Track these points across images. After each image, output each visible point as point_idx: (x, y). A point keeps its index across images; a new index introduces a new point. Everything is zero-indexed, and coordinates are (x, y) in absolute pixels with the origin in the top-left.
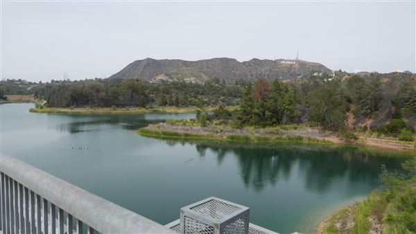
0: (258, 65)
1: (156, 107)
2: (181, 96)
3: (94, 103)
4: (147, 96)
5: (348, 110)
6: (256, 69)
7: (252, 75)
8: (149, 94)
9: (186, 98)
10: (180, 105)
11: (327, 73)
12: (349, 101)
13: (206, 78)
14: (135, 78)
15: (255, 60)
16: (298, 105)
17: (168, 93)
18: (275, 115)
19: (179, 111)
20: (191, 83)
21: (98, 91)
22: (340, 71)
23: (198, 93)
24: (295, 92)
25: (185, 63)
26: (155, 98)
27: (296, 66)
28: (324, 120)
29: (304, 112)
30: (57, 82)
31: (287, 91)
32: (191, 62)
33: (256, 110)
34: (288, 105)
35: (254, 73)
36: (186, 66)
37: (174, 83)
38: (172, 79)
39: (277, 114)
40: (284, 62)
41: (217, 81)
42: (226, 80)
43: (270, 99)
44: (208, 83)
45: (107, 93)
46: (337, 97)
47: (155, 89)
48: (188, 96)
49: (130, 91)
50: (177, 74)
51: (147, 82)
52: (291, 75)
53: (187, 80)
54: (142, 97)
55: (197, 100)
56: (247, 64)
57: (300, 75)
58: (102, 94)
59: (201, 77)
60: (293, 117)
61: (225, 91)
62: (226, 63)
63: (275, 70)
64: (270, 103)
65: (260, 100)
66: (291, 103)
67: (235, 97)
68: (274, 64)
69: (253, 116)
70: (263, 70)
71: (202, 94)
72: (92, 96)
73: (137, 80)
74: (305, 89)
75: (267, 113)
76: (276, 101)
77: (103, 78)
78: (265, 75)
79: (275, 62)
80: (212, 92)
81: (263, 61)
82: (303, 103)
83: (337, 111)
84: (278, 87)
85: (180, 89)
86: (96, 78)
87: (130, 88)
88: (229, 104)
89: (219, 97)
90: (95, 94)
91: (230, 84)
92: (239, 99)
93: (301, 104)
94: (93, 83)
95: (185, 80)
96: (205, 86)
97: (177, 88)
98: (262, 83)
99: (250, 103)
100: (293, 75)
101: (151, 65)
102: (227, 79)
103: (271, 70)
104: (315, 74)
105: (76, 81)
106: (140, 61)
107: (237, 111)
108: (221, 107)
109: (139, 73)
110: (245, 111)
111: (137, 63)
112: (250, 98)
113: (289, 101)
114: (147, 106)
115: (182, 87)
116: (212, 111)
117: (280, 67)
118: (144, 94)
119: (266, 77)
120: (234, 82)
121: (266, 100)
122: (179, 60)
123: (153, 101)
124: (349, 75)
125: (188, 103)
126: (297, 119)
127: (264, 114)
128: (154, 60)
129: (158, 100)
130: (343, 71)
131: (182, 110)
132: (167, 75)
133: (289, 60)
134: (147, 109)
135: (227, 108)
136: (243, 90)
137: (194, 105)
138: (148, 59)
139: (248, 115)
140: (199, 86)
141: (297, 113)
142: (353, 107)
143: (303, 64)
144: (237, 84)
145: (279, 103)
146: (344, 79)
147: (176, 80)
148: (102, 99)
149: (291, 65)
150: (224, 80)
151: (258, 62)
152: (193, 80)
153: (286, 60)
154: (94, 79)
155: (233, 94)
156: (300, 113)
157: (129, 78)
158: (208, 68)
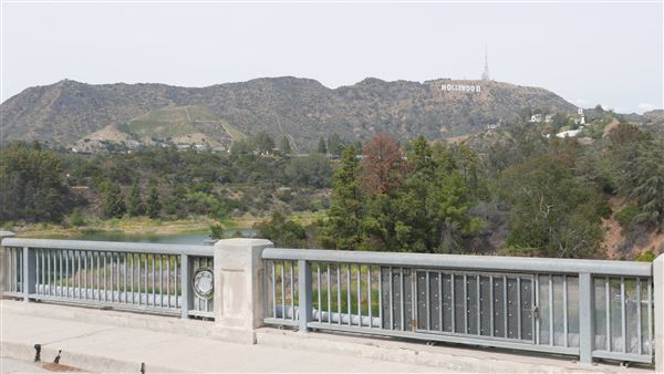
0: (380, 94)
1: (93, 221)
2: (165, 189)
4: (64, 191)
5: (607, 213)
6: (375, 107)
7: (364, 125)
8: (72, 183)
9: (180, 194)
10: (163, 213)
11: (564, 114)
12: (608, 190)
13: (235, 135)
14: (29, 137)
15: (370, 82)
16: (482, 204)
17: (127, 181)
18: (419, 231)
19: (161, 231)
20: (192, 150)
22: (599, 108)
23: (214, 180)
24: (473, 170)
25: (175, 93)
26: (88, 196)
27: (484, 97)
28: (546, 241)
29: (496, 222)
31: (452, 167)
32: (193, 91)
33: (371, 222)
34: (455, 204)
35: (369, 118)
36: (178, 103)
37: (141, 152)
38: (137, 138)
39: (428, 231)
40: (450, 87)
41: (268, 143)
42: (291, 139)
43: (406, 189)
44: (242, 149)
46: (578, 179)
47: (91, 171)
48: (186, 186)
49: (16, 177)
50: (151, 124)
51: (63, 150)
52: (472, 122)
53: (182, 142)
54: (52, 193)
55: (210, 199)
56: (350, 94)
57: (494, 121)
59: (220, 132)
60: (468, 237)
61: (289, 170)
62: (292, 90)
63: (427, 108)
64: (406, 201)
65: (379, 194)
66: (461, 199)
67: (319, 186)
68: (424, 91)
69: (364, 236)
70: (394, 111)
71: (227, 180)
73: (38, 146)
74: (499, 160)
75: (400, 227)
76: (423, 194)
78: (399, 126)
79: (427, 86)
80: (254, 174)
81: (393, 83)
82: (495, 198)
83: (575, 217)
84: (427, 162)
85: (162, 166)
87: (17, 168)
88: (302, 208)
89: (274, 188)
91: (305, 150)
92: (327, 193)
93: (488, 200)
95: (176, 140)
96: (234, 157)
97: (154, 166)
98: (384, 151)
99: (355, 202)
100: (477, 122)
101: (76, 98)
102: (296, 136)
103: (415, 110)
104: (534, 119)
106: (41, 90)
107: (321, 224)
108: (276, 216)
109: (39, 125)
110: (340, 224)
111: (33, 96)
112: (354, 189)
113: (456, 194)
114: (68, 220)
115: (168, 162)
116: (255, 227)
117: (440, 99)
118: (56, 185)
120: (315, 144)
121: (397, 192)
122: (156, 86)
123: (84, 203)
124: (621, 118)
125: (187, 208)
126: (478, 241)
127: (392, 232)
128: (83, 86)
129: (100, 202)
130: (605, 108)
131: (169, 228)
132: (122, 128)
133: (463, 83)
134: (66, 226)
135: (295, 218)
136: (339, 166)
137: (203, 212)
138: (67, 84)
139: (349, 234)
140: (216, 159)
141: (478, 224)
142: (618, 206)
143: (501, 93)
144: (325, 151)
145: (430, 201)
146: (607, 130)
147: (148, 141)
149: (469, 95)
150: (286, 141)
151: (381, 89)
152: (199, 141)
153: (456, 82)
155: (312, 179)
156: (485, 224)
157: (10, 138)
158: (240, 105)
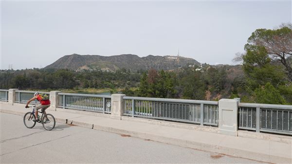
0: (152, 59)
1: (81, 89)
2: (99, 81)
3: (34, 86)
4: (74, 81)
5: (207, 89)
6: (151, 62)
7: (148, 67)
8: (76, 79)
9: (103, 82)
10: (98, 87)
11: (197, 65)
12: (208, 83)
13: (117, 68)
14: (65, 68)
15: (150, 56)
16: (177, 86)
17: (90, 79)
18: (162, 93)
19: (98, 92)
20: (106, 72)
21: (37, 78)
22: (206, 64)
23: (111, 79)
24: (175, 78)
25: (102, 58)
26: (80, 82)
27: (178, 61)
28: (192, 96)
29: (180, 91)
30: (3, 71)
31: (170, 77)
32: (106, 57)
33: (150, 90)
34: (170, 86)
35: (150, 65)
36: (103, 60)
37: (93, 72)
38: (92, 69)
39: (164, 93)
40: (170, 58)
41: (125, 71)
42: (130, 70)
43: (159, 82)
44: (118, 72)
45: (44, 79)
46: (200, 81)
47: (81, 76)
48: (104, 81)
49: (62, 78)
50: (96, 65)
51: (73, 71)
53: (103, 70)
54: (71, 82)
55: (110, 84)
56: (145, 59)
57: (180, 66)
58: (41, 80)
59: (113, 67)
60: (173, 94)
61: (130, 77)
62: (131, 58)
63: (164, 63)
64: (158, 85)
65: (152, 83)
66: (172, 85)
67: (137, 81)
68: (163, 59)
69: (148, 94)
70: (156, 63)
71: (114, 79)
72: (33, 82)
73: (67, 70)
74: (181, 76)
75: (157, 92)
76: (163, 84)
77: (40, 68)
78: (157, 67)
79: (164, 57)
80: (121, 78)
81: (156, 56)
82: (180, 85)
83: (199, 90)
84: (164, 76)
85: (98, 76)
86: (34, 68)
87: (62, 75)
88: (133, 86)
89: (126, 82)
90: (35, 80)
91: (133, 72)
92: (139, 83)
93: (178, 85)
94: (32, 71)
95: (102, 69)
96: (116, 74)
97: (96, 75)
98: (153, 72)
99: (146, 85)
100: (176, 66)
101: (77, 59)
102: (132, 69)
103: (161, 63)
104: (190, 66)
105: (18, 70)
106: (68, 56)
107: (137, 90)
108: (126, 88)
109: (68, 65)
110: (142, 91)
111: (66, 58)
112: (146, 82)
114: (75, 88)
115: (100, 74)
116: (121, 91)
117: (167, 61)
118: (72, 80)
119: (158, 67)
120: (136, 71)
121: (156, 83)
122: (97, 56)
123: (79, 84)
124: (211, 66)
125: (104, 86)
126: (176, 95)
127: (155, 93)
128: (79, 56)
129: (83, 84)
131: (100, 91)
132: (89, 66)
133: (173, 57)
134: (74, 90)
135: (131, 89)
136: (142, 76)
137: (108, 87)
138: (75, 55)
139: (144, 93)
140: (112, 74)
141: (176, 91)
142: (210, 87)
143: (182, 59)
144: (139, 73)
145: (164, 85)
146: (208, 68)
147: (95, 69)
148: (40, 84)
149: (174, 60)
150: (129, 70)
151: (153, 58)
152: (107, 70)
153: (171, 56)
154: (33, 69)
155: (135, 79)
156: (178, 91)
157: (60, 68)
158: (118, 61)
